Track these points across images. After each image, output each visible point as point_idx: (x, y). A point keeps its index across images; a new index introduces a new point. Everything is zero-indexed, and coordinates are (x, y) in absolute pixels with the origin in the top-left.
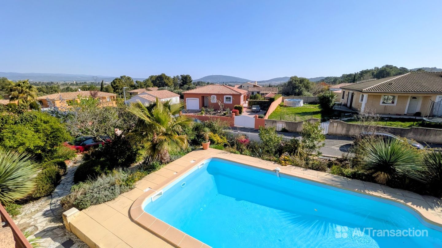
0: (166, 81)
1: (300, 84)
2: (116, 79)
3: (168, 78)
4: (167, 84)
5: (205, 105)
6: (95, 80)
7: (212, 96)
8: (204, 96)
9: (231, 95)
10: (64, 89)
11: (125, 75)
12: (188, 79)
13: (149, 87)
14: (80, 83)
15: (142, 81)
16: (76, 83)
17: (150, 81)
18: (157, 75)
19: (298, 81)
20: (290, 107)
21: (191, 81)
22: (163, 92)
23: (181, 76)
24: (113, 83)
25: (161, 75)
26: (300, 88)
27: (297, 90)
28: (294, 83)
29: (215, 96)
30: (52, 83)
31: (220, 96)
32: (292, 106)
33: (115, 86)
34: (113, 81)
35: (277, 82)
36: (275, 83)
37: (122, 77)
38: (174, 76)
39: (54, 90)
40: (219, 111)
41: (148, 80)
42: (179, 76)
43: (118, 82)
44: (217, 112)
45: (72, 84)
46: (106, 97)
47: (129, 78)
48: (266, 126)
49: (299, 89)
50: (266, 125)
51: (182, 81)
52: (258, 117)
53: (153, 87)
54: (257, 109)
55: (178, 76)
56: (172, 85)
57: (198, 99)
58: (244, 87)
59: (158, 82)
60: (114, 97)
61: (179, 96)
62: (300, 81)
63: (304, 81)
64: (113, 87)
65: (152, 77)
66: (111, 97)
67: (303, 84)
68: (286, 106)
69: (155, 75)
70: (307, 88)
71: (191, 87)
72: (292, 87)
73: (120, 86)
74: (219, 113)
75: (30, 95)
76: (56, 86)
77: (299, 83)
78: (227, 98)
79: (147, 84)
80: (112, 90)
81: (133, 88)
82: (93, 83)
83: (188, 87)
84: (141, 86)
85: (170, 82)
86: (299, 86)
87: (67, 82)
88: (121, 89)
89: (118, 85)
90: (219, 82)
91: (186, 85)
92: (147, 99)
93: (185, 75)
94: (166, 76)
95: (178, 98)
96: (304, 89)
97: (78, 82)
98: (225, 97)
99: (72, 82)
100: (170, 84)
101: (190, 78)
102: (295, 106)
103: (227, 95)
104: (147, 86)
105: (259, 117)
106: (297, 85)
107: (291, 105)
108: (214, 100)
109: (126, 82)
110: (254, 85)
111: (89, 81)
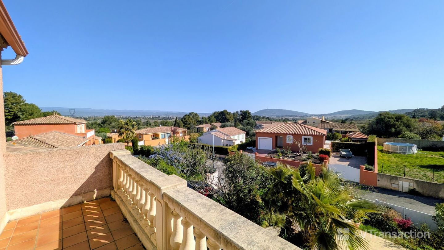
0: (227, 116)
1: (397, 123)
2: (186, 116)
3: (229, 114)
4: (228, 119)
5: (278, 146)
6: (166, 115)
7: (287, 136)
8: (277, 136)
9: (311, 135)
10: (145, 122)
11: (193, 112)
12: (248, 114)
13: (213, 122)
14: (155, 118)
15: (206, 117)
16: (152, 117)
17: (214, 117)
18: (220, 111)
19: (393, 118)
20: (395, 153)
21: (250, 117)
22: (230, 129)
23: (241, 111)
24: (183, 119)
25: (223, 112)
26: (396, 127)
27: (393, 130)
28: (388, 121)
29: (292, 136)
30: (137, 117)
31: (297, 136)
32: (400, 153)
33: (185, 121)
34: (184, 117)
35: (343, 116)
36: (340, 117)
37: (190, 114)
38: (234, 112)
39: (138, 123)
40: (298, 154)
41: (211, 116)
42: (239, 111)
43: (187, 118)
44: (295, 155)
45: (150, 118)
46: (180, 132)
47: (196, 114)
48: (379, 182)
49: (396, 129)
50: (379, 180)
51: (241, 116)
52: (364, 168)
53: (215, 122)
54: (347, 153)
55: (237, 112)
56: (232, 120)
57: (272, 138)
58: (309, 122)
59: (220, 117)
60: (185, 132)
61: (245, 132)
62: (396, 118)
63: (403, 118)
64: (184, 123)
65: (215, 113)
66: (183, 132)
67: (401, 122)
68: (388, 151)
69: (217, 111)
70: (408, 126)
71: (250, 122)
72: (384, 125)
73: (189, 121)
74: (298, 155)
75: (132, 132)
76: (139, 120)
77: (394, 120)
78: (306, 139)
79: (211, 120)
80: (182, 124)
81: (199, 123)
82: (164, 117)
83: (248, 122)
84: (206, 121)
85: (230, 117)
86: (395, 125)
87: (147, 117)
88: (189, 124)
89: (187, 121)
90: (273, 115)
91: (245, 120)
92: (218, 136)
93: (245, 110)
94: (228, 112)
95: (244, 135)
96: (404, 128)
97: (154, 117)
98: (303, 137)
99: (150, 117)
100: (230, 119)
101: (249, 113)
102: (405, 153)
103: (306, 135)
104: (211, 121)
105: (366, 169)
106: (392, 123)
107: (398, 151)
108: (290, 140)
109: (193, 118)
110: (321, 121)
111: (161, 115)
